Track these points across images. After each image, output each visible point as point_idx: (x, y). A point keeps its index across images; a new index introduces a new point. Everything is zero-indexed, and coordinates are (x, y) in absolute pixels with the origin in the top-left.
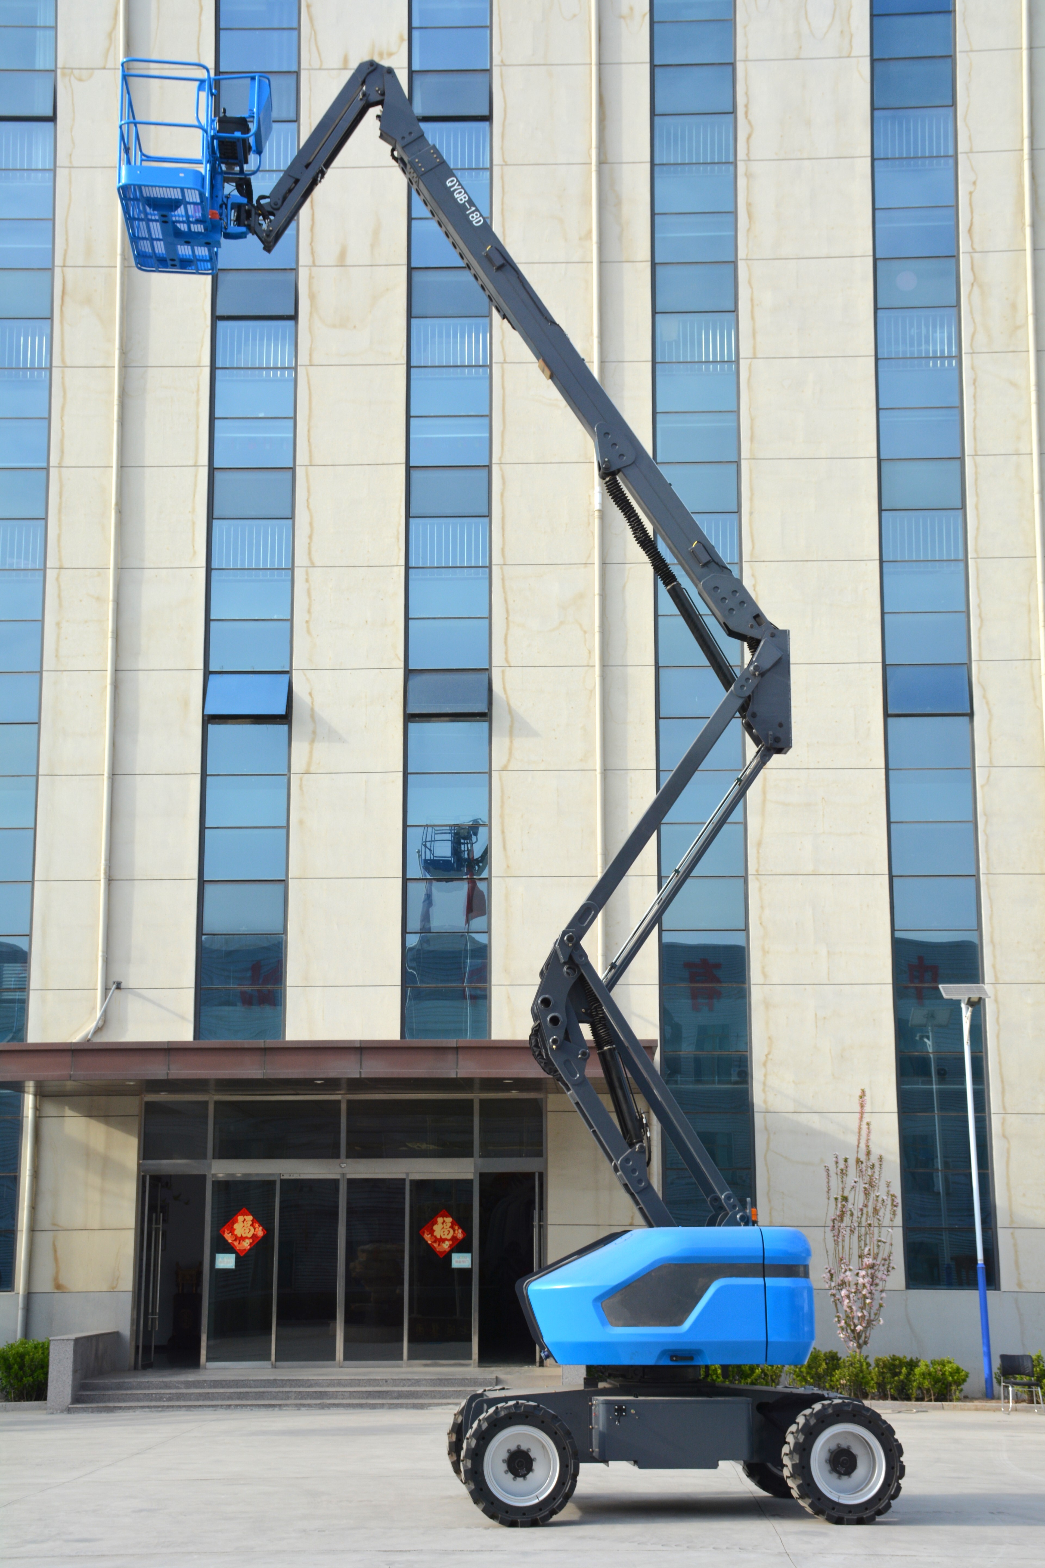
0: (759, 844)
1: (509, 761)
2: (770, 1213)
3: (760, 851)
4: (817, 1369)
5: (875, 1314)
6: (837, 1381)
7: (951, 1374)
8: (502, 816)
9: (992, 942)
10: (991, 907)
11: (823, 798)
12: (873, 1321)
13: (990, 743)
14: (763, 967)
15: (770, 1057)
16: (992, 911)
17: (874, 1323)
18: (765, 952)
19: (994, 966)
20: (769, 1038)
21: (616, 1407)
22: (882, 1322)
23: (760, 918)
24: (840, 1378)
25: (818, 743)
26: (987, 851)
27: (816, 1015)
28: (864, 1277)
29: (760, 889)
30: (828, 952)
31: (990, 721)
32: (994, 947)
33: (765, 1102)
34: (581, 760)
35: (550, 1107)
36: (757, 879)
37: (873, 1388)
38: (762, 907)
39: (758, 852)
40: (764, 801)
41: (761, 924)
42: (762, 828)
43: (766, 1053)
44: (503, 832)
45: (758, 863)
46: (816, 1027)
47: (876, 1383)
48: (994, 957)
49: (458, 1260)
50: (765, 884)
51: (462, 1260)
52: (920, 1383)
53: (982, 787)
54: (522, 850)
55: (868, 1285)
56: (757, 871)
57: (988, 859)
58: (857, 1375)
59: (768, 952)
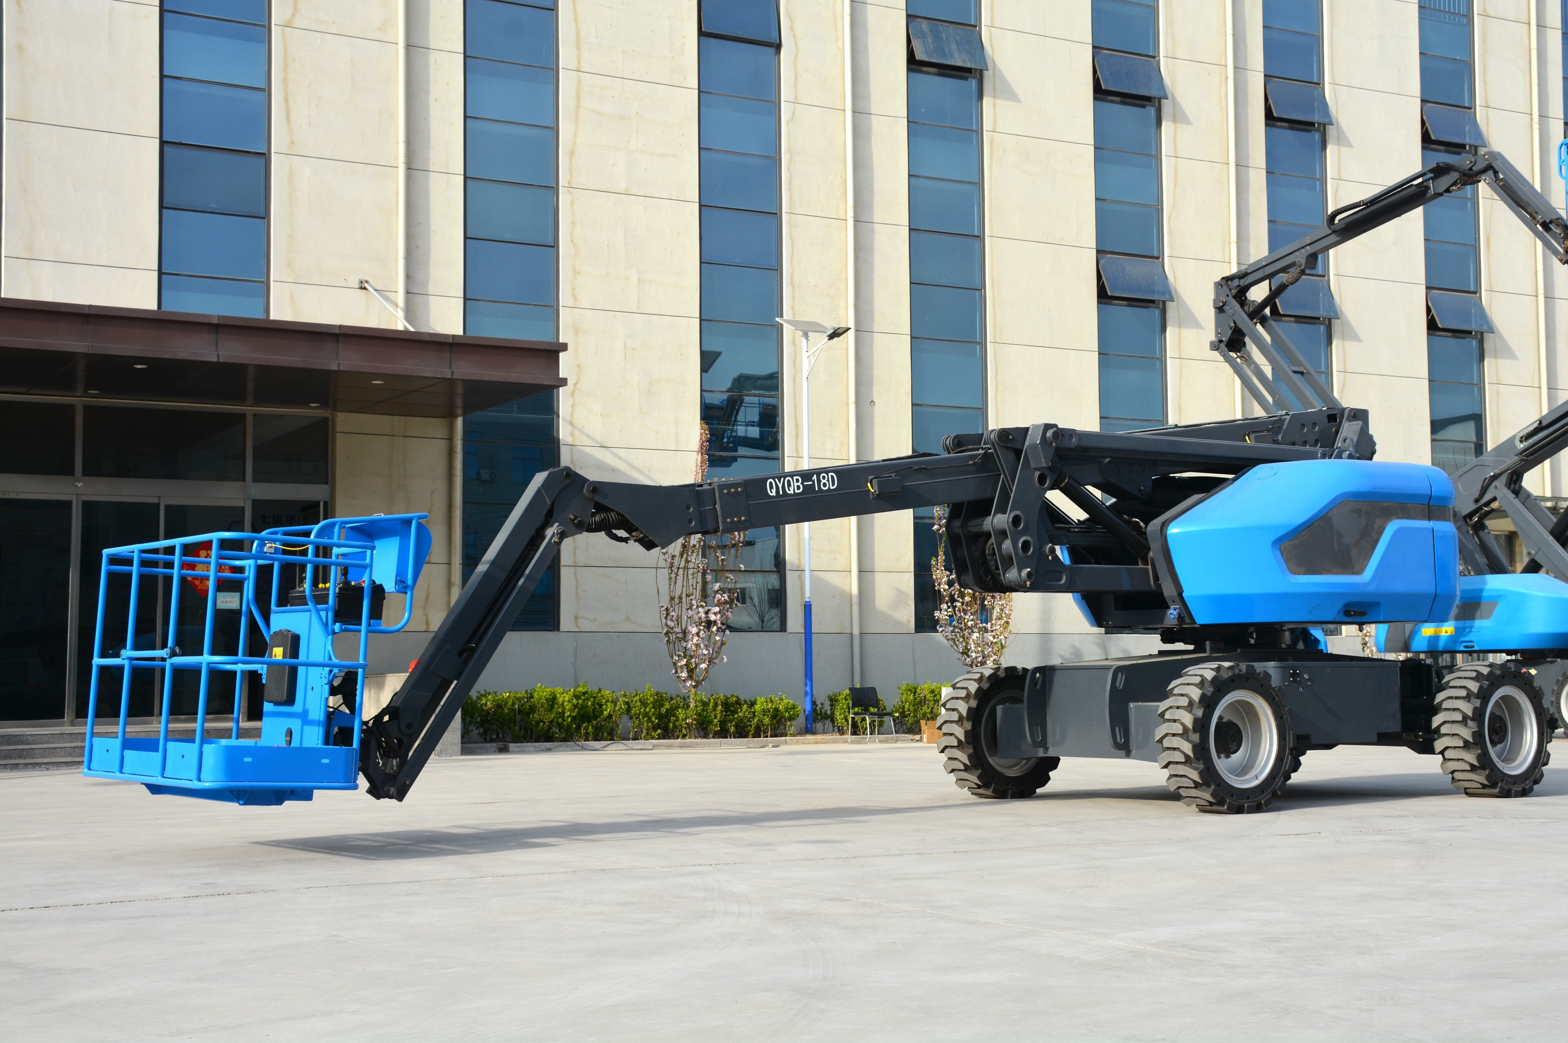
0: (572, 154)
1: (293, 15)
2: (574, 553)
3: (573, 162)
4: (660, 710)
5: (717, 652)
6: (683, 720)
7: (787, 710)
8: (285, 81)
9: (792, 283)
10: (792, 248)
11: (637, 113)
12: (714, 659)
13: (796, 78)
14: (573, 289)
15: (578, 386)
16: (793, 251)
17: (715, 661)
18: (576, 273)
19: (793, 308)
20: (578, 366)
21: (1291, 671)
22: (725, 660)
23: (571, 235)
24: (686, 718)
25: (633, 51)
26: (790, 189)
27: (625, 344)
28: (715, 614)
29: (572, 204)
30: (639, 278)
31: (796, 55)
32: (793, 288)
33: (572, 434)
34: (380, 29)
35: (339, 427)
36: (570, 192)
37: (716, 726)
38: (574, 223)
39: (571, 163)
40: (578, 107)
41: (572, 241)
42: (575, 136)
43: (575, 382)
44: (286, 101)
45: (571, 175)
46: (625, 358)
47: (719, 721)
48: (794, 298)
49: (225, 600)
50: (577, 199)
51: (228, 600)
52: (759, 720)
53: (788, 122)
54: (310, 125)
55: (719, 622)
56: (569, 183)
57: (791, 198)
58: (700, 715)
59: (579, 273)
